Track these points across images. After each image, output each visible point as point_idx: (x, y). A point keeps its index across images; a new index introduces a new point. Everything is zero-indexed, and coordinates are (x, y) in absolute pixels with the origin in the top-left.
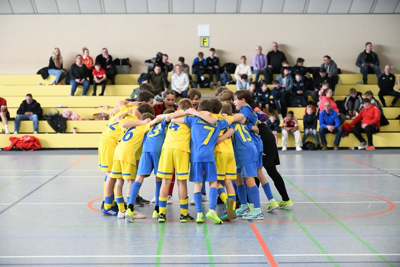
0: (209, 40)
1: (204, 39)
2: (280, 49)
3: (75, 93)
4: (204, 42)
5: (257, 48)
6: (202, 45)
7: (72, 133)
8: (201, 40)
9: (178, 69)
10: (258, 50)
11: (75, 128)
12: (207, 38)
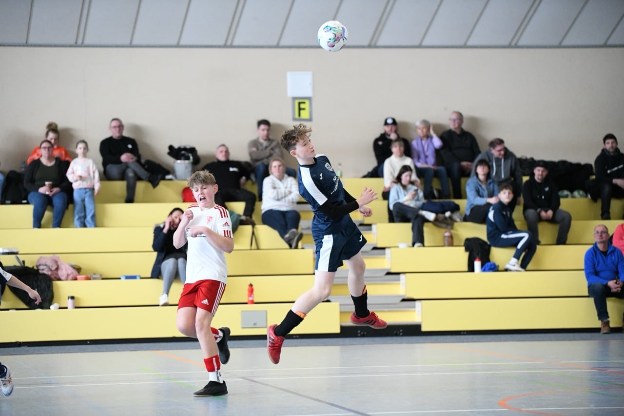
0: (311, 104)
1: (300, 103)
2: (465, 126)
3: (43, 221)
4: (300, 109)
6: (297, 116)
7: (67, 308)
8: (293, 104)
9: (277, 168)
11: (73, 298)
12: (307, 102)
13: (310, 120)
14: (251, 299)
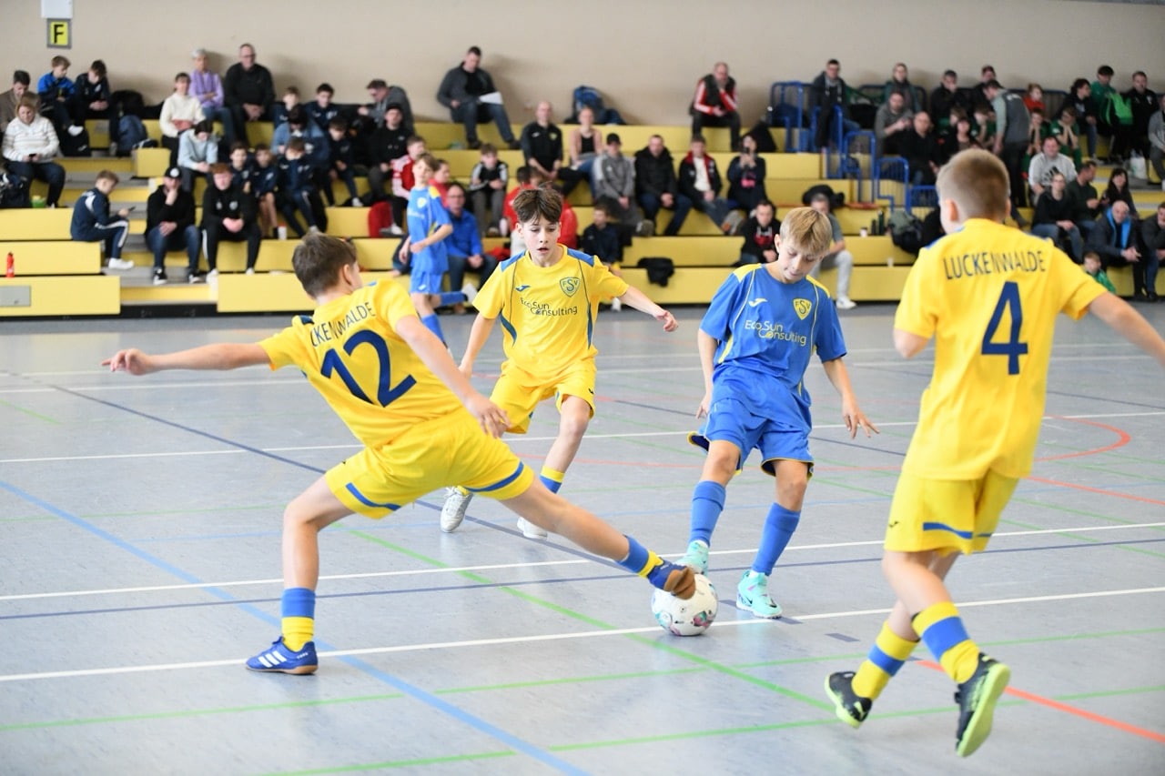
0: (69, 26)
1: (56, 26)
4: (56, 33)
5: (196, 55)
6: (52, 42)
8: (49, 27)
9: (25, 114)
10: (199, 60)
12: (65, 24)
13: (68, 47)
14: (10, 271)
